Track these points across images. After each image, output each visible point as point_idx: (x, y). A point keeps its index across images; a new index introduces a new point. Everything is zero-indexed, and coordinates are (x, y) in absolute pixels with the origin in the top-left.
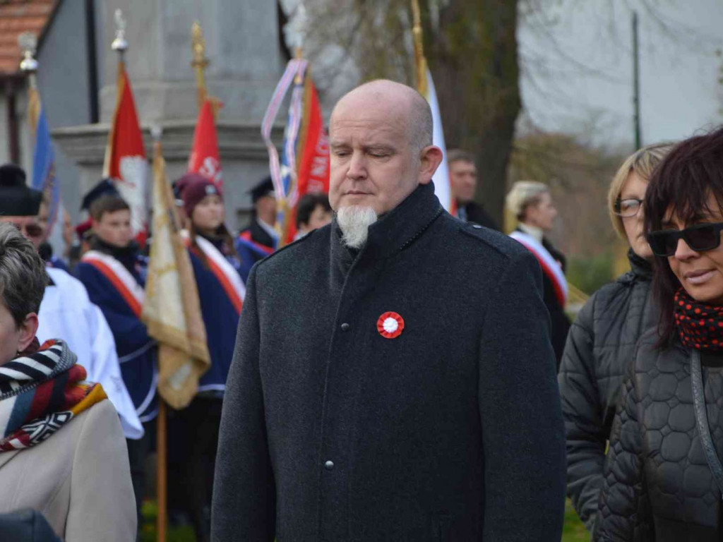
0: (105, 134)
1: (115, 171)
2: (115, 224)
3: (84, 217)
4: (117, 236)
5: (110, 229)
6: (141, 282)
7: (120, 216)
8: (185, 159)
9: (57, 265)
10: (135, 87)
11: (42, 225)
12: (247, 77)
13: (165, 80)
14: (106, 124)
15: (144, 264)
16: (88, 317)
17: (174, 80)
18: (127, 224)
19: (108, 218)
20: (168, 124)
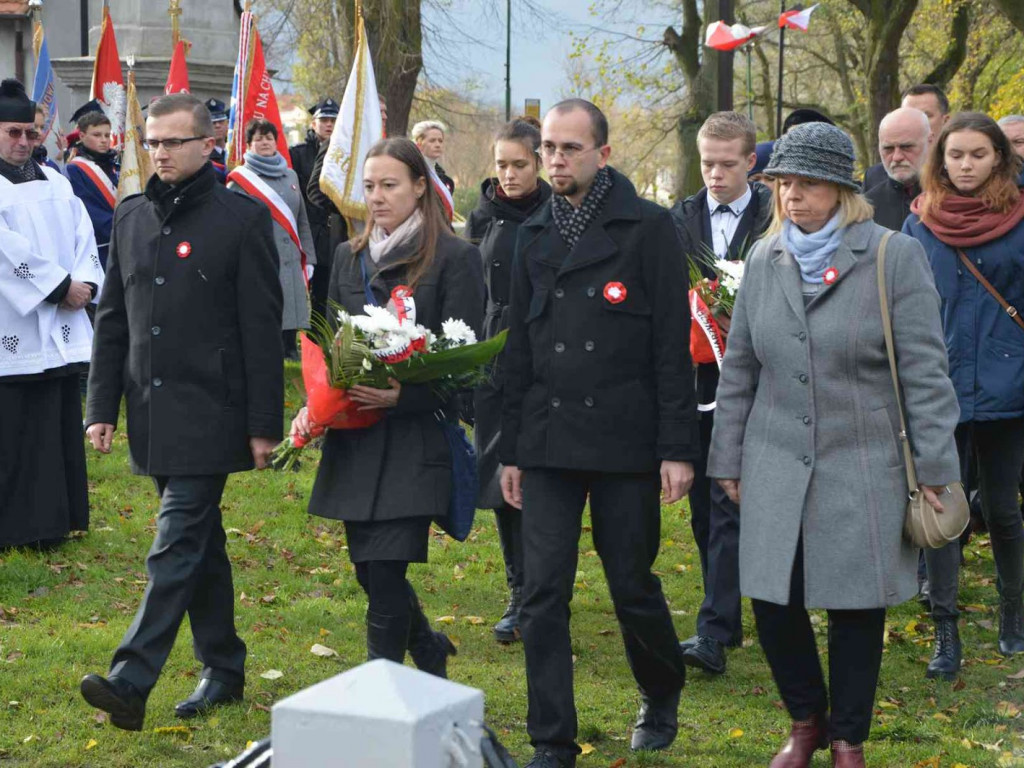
0: (90, 63)
1: (99, 94)
2: (98, 135)
3: (74, 128)
4: (98, 144)
5: (94, 138)
6: (115, 181)
7: (101, 129)
8: (162, 89)
9: (50, 164)
10: (115, 27)
11: (39, 130)
12: (208, 25)
13: (142, 24)
14: (92, 57)
15: (118, 168)
16: (73, 206)
17: (148, 25)
18: (107, 136)
19: (92, 129)
20: (141, 59)
